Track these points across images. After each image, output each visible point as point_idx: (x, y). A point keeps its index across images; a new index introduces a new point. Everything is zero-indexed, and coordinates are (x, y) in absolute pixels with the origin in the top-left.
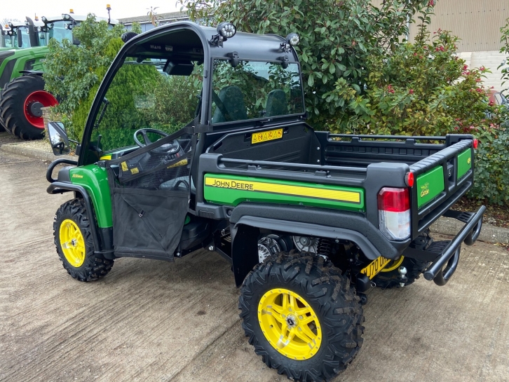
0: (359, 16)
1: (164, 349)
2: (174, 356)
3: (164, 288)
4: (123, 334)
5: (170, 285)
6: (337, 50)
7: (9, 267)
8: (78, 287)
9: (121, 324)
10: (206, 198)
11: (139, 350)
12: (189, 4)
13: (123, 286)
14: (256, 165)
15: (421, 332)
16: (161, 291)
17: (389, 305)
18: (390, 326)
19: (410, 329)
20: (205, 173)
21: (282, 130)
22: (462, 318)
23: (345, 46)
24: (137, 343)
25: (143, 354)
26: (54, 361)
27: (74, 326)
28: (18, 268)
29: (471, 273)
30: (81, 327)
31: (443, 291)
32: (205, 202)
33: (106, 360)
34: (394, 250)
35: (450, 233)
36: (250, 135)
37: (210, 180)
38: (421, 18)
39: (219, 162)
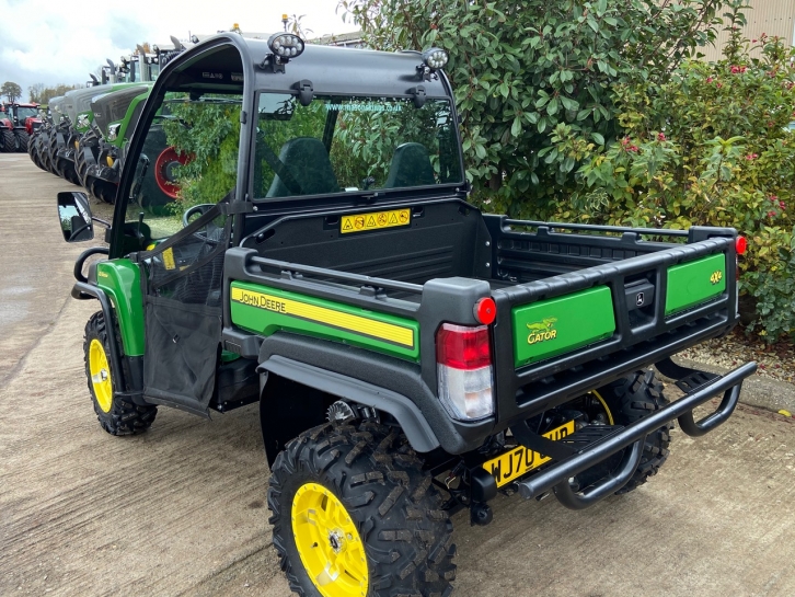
0: (599, 14)
1: (169, 557)
2: (176, 573)
3: (223, 457)
4: (124, 526)
5: (236, 453)
6: (559, 76)
7: (32, 402)
8: (103, 444)
9: (128, 510)
10: (235, 321)
11: (132, 556)
12: (356, 7)
13: (169, 446)
14: (293, 271)
15: (608, 584)
16: (217, 462)
17: (575, 527)
18: (558, 565)
19: (591, 575)
20: (231, 280)
21: (408, 211)
22: (701, 566)
23: (576, 68)
24: (135, 544)
25: (135, 562)
26: (8, 555)
27: (64, 504)
28: (41, 406)
29: (764, 482)
30: (72, 508)
31: (692, 511)
32: (236, 328)
33: (77, 565)
34: (458, 437)
35: (759, 403)
36: (337, 219)
37: (237, 292)
38: (728, 15)
39: (249, 263)
